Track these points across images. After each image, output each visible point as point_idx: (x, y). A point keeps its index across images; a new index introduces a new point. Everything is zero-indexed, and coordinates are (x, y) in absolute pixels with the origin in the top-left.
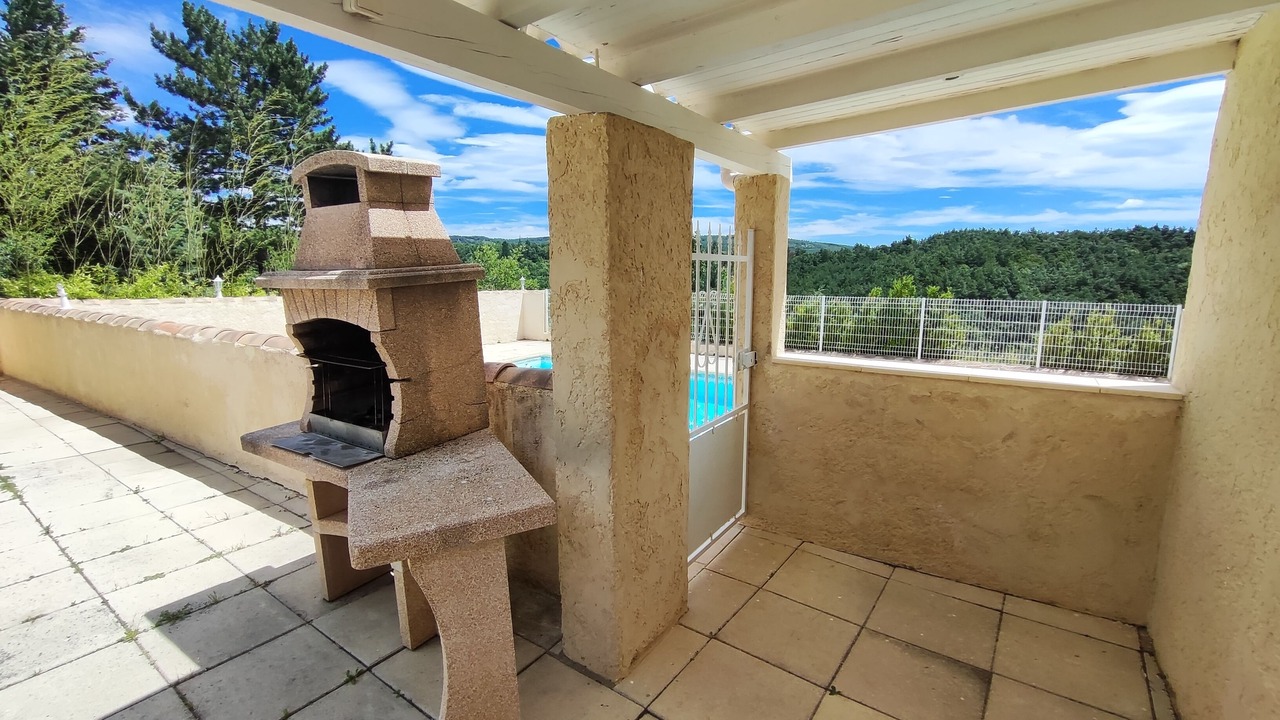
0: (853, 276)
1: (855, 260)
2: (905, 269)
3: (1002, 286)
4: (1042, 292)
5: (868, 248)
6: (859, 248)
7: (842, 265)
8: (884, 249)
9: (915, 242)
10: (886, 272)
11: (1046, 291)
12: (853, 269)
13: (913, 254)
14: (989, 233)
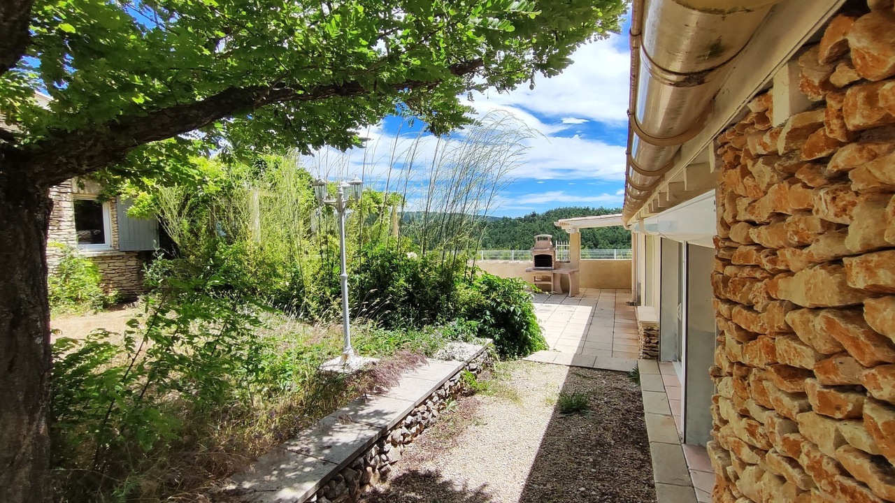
0: (503, 237)
1: (504, 227)
2: (534, 232)
3: (589, 240)
4: (610, 243)
5: (510, 219)
6: (505, 219)
7: (496, 230)
8: (520, 219)
9: (538, 215)
10: (523, 234)
11: (612, 243)
12: (503, 233)
13: (537, 222)
14: (579, 209)
